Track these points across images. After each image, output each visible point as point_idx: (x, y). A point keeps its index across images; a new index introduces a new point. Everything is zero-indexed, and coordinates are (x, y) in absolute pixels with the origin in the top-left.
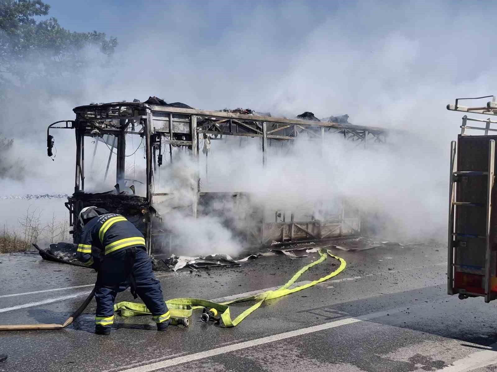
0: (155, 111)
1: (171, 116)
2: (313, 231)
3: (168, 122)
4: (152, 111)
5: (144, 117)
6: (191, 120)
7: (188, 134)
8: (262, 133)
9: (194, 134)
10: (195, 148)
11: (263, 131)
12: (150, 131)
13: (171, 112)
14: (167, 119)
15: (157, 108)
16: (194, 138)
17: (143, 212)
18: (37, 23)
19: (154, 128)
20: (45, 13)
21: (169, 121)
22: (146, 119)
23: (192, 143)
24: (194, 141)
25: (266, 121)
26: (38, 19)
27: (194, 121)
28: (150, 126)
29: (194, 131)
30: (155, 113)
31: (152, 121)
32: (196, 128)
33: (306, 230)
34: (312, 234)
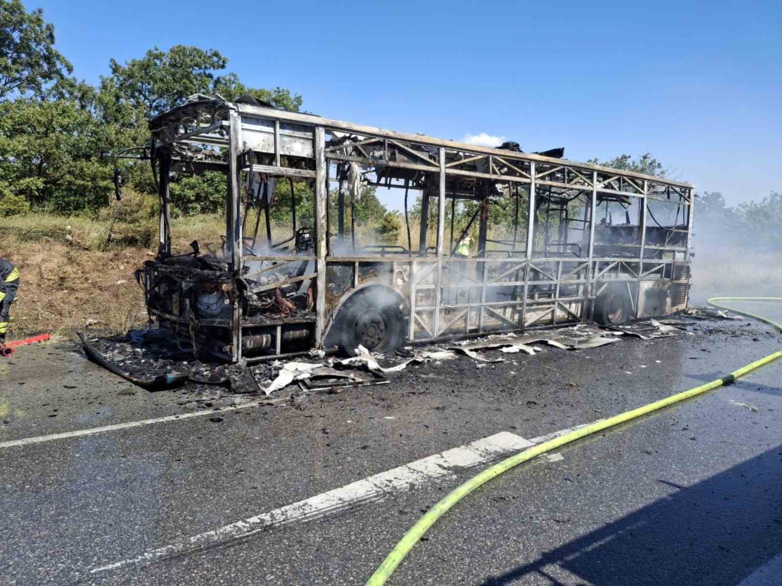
0: (247, 114)
1: (278, 126)
2: (512, 317)
3: (273, 136)
4: (240, 113)
5: (225, 123)
6: (314, 135)
7: (310, 159)
8: (438, 165)
9: (320, 159)
10: (321, 183)
11: (439, 162)
12: (236, 148)
13: (278, 119)
14: (271, 130)
15: (249, 109)
16: (320, 166)
17: (224, 288)
18: (215, 78)
19: (245, 143)
20: (223, 67)
21: (275, 135)
22: (229, 127)
23: (316, 173)
24: (320, 171)
25: (445, 146)
26: (216, 73)
27: (320, 138)
28: (237, 139)
29: (320, 154)
30: (246, 118)
31: (240, 131)
32: (323, 149)
33: (501, 315)
34: (511, 321)
